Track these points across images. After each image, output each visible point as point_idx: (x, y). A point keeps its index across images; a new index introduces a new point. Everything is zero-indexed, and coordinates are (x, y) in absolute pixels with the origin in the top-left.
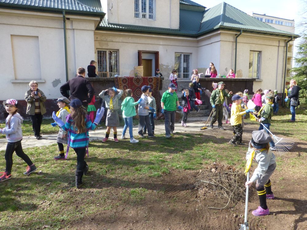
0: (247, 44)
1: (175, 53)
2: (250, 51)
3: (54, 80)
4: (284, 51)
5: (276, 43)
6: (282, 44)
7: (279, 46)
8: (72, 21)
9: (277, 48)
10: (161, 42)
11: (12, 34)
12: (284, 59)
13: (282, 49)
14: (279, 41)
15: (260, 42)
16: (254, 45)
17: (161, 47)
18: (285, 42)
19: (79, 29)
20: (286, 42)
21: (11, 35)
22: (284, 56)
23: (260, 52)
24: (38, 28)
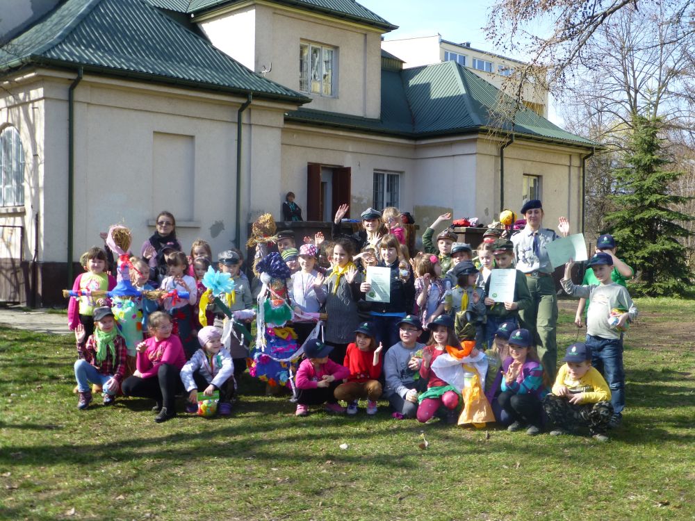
0: (518, 161)
1: (375, 170)
2: (524, 174)
3: (214, 223)
4: (579, 177)
5: (566, 161)
6: (576, 162)
7: (570, 166)
8: (250, 109)
9: (567, 169)
10: (351, 147)
11: (156, 130)
12: (579, 191)
13: (575, 172)
14: (570, 156)
15: (539, 157)
16: (529, 163)
17: (349, 156)
18: (581, 159)
19: (260, 124)
20: (582, 157)
21: (154, 132)
22: (579, 187)
23: (539, 177)
24: (195, 121)
